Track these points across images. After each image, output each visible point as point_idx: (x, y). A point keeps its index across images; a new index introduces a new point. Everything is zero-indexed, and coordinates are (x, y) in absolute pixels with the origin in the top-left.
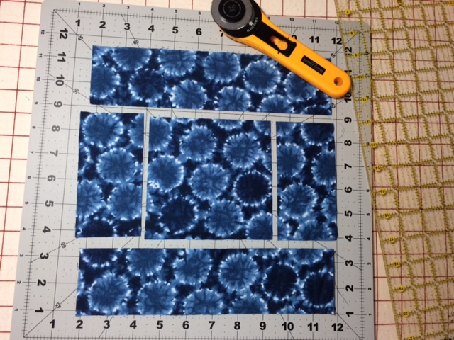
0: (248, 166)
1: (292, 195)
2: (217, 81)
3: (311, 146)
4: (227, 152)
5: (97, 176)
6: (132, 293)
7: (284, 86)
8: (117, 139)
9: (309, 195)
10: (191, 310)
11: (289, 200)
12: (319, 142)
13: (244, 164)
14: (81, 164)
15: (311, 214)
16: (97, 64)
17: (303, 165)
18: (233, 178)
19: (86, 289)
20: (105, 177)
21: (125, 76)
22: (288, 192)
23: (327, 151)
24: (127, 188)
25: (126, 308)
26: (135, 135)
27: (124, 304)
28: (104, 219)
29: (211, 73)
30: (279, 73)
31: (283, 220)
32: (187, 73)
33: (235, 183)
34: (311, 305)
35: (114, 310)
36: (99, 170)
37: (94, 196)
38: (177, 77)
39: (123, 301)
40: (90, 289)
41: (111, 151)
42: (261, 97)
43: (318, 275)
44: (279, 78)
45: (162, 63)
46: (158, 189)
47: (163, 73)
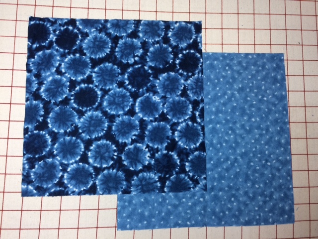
0: (89, 113)
2: (115, 171)
4: (104, 123)
6: (168, 34)
7: (61, 170)
8: (179, 128)
9: (47, 93)
10: (129, 23)
11: (62, 89)
13: (92, 114)
14: (202, 111)
18: (101, 104)
19: (197, 37)
20: (186, 101)
21: (182, 170)
22: (62, 95)
25: (171, 25)
27: (172, 28)
28: (185, 73)
29: (119, 177)
30: (66, 181)
31: (67, 74)
32: (137, 176)
33: (98, 101)
34: (45, 24)
35: (178, 24)
36: (190, 106)
37: (192, 89)
38: (145, 172)
39: (173, 29)
40: (194, 37)
42: (81, 160)
44: (65, 177)
45: (156, 182)
46: (154, 95)
47: (155, 174)
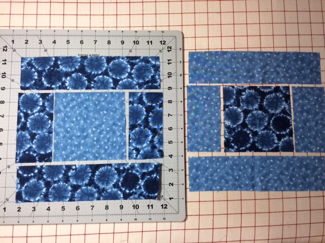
1: (137, 134)
2: (93, 73)
3: (149, 106)
5: (28, 129)
6: (46, 190)
7: (132, 74)
8: (39, 108)
9: (147, 134)
10: (79, 198)
11: (135, 137)
12: (153, 103)
14: (19, 122)
15: (148, 144)
16: (24, 68)
17: (144, 117)
19: (21, 188)
20: (32, 130)
21: (40, 73)
22: (135, 132)
23: (158, 109)
24: (44, 135)
25: (43, 198)
26: (49, 105)
27: (42, 196)
28: (31, 153)
29: (90, 69)
30: (129, 66)
31: (132, 148)
32: (76, 69)
34: (147, 194)
35: (37, 199)
36: (28, 125)
37: (26, 140)
38: (70, 72)
39: (42, 194)
40: (23, 188)
41: (35, 115)
42: (119, 81)
43: (152, 178)
44: (129, 69)
45: (61, 64)
47: (62, 70)
